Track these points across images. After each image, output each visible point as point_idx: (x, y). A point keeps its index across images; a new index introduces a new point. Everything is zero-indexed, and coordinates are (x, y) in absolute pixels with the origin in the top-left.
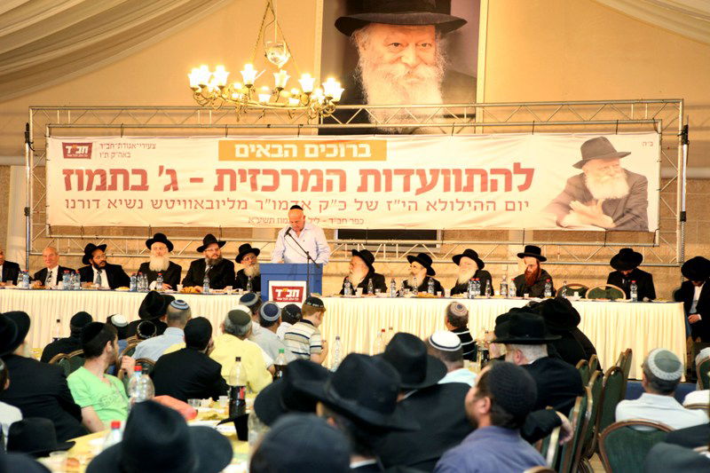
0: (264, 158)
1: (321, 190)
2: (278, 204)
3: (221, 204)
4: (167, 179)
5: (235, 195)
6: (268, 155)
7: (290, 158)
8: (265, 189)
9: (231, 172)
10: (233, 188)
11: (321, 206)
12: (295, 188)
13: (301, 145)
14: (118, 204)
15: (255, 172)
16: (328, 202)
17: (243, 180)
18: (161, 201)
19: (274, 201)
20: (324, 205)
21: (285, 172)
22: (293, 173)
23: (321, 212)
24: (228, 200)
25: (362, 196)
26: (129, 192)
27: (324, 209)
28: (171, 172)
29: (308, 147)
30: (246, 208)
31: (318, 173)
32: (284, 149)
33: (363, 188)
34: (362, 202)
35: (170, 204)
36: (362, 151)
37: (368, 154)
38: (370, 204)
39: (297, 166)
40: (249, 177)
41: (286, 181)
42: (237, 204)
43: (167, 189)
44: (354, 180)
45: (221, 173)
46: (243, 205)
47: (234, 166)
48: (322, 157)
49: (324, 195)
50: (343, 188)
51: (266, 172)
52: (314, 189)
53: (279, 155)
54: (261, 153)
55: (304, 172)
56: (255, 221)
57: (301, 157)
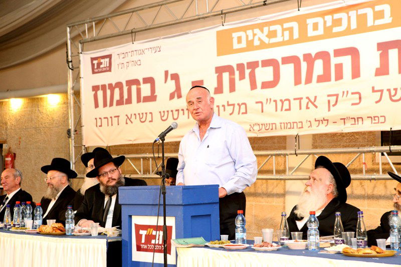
0: (263, 46)
1: (329, 80)
2: (279, 104)
3: (221, 108)
4: (171, 84)
5: (234, 98)
6: (266, 40)
7: (291, 41)
8: (265, 85)
9: (229, 69)
10: (232, 88)
11: (329, 101)
12: (297, 81)
13: (302, 20)
14: (133, 119)
15: (253, 65)
16: (337, 95)
17: (242, 77)
18: (168, 111)
19: (275, 101)
20: (333, 99)
21: (286, 60)
22: (293, 60)
23: (329, 110)
24: (229, 105)
25: (383, 82)
26: (141, 104)
27: (334, 106)
28: (175, 77)
29: (310, 22)
30: (246, 113)
31: (324, 55)
32: (284, 30)
33: (383, 70)
34: (382, 91)
35: (176, 114)
36: (379, 15)
37: (388, 19)
38: (393, 93)
39: (299, 50)
40: (247, 72)
41: (287, 71)
42: (237, 107)
43: (172, 96)
44: (370, 59)
45: (220, 70)
46: (243, 109)
47: (232, 60)
48: (328, 34)
49: (333, 86)
50: (356, 74)
51: (266, 63)
52: (321, 79)
53: (279, 39)
54: (260, 39)
55: (307, 57)
56: (256, 128)
57: (304, 38)
